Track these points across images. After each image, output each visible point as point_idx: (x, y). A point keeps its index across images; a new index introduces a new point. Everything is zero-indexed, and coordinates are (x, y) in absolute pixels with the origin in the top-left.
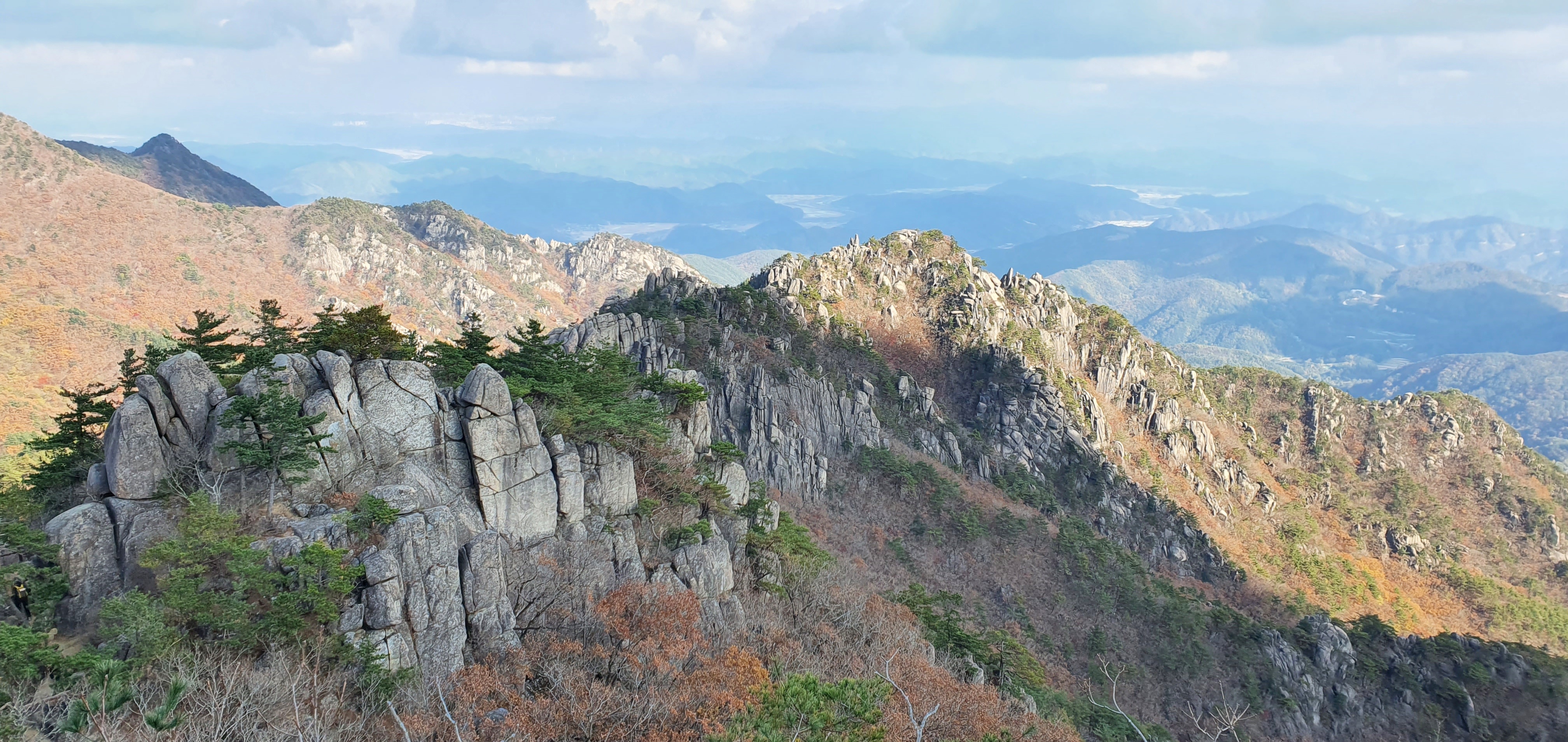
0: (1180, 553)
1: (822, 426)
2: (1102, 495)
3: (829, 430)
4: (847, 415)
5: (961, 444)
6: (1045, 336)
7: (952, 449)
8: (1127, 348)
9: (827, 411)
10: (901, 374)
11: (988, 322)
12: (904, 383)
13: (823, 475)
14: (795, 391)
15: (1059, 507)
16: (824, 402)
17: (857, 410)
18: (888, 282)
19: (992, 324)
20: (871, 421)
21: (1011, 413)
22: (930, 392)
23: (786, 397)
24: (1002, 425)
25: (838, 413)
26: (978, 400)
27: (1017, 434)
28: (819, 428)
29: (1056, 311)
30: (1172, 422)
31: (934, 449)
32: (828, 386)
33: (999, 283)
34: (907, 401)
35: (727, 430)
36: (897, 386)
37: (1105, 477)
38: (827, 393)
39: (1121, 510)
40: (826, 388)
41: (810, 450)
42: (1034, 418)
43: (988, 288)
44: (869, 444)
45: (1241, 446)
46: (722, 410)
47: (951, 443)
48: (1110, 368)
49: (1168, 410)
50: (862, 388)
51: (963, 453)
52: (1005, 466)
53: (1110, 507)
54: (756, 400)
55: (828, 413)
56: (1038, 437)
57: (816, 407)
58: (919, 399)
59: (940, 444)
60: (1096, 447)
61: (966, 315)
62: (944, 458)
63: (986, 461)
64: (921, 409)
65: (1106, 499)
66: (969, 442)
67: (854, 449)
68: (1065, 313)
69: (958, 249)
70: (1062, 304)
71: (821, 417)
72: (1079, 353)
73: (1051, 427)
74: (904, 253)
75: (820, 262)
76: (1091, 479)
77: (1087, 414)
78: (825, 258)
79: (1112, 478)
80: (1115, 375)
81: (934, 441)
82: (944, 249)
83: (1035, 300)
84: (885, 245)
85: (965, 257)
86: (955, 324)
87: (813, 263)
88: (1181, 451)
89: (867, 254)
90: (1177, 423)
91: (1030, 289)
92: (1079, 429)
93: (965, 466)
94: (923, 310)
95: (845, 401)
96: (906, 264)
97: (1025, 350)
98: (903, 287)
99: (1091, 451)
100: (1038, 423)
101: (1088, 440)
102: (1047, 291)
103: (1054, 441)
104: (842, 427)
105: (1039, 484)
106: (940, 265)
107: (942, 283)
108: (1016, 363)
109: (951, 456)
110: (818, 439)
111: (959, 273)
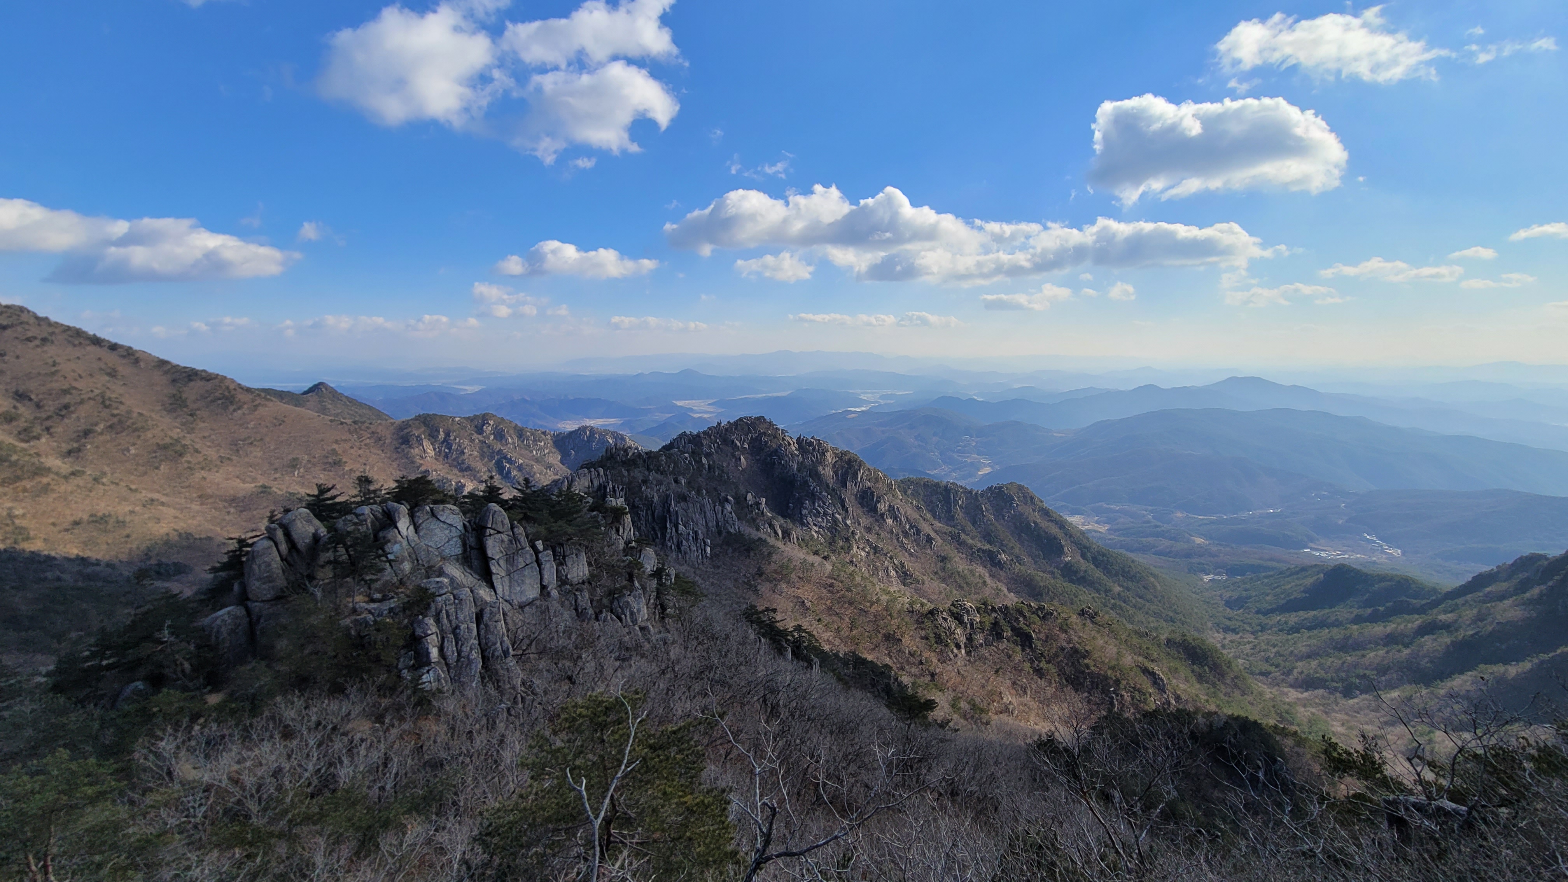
0: (893, 573)
1: (706, 522)
2: (853, 547)
3: (710, 524)
4: (720, 516)
5: (781, 526)
6: (820, 468)
7: (776, 529)
8: (860, 472)
9: (708, 514)
10: (747, 492)
11: (790, 462)
12: (749, 496)
13: (708, 549)
14: (691, 505)
15: (831, 555)
16: (706, 509)
17: (725, 512)
18: (738, 444)
19: (793, 463)
20: (732, 517)
21: (806, 508)
22: (764, 500)
23: (685, 507)
24: (801, 514)
25: (714, 515)
26: (789, 503)
27: (809, 519)
28: (704, 524)
29: (825, 455)
30: (885, 506)
31: (767, 530)
32: (708, 500)
33: (795, 441)
34: (751, 506)
35: (654, 529)
36: (746, 499)
37: (854, 537)
38: (708, 504)
39: (863, 554)
40: (707, 502)
41: (701, 536)
42: (817, 510)
43: (790, 444)
44: (732, 531)
45: (918, 517)
46: (650, 518)
47: (775, 526)
48: (853, 482)
49: (882, 501)
50: (727, 500)
51: (782, 532)
52: (804, 536)
53: (857, 552)
54: (669, 511)
56: (820, 520)
57: (703, 512)
58: (758, 504)
59: (770, 527)
60: (849, 522)
61: (779, 459)
62: (772, 534)
63: (794, 534)
64: (759, 509)
65: (855, 549)
66: (785, 525)
67: (724, 534)
68: (829, 456)
69: (774, 425)
70: (827, 451)
71: (705, 517)
72: (837, 475)
73: (826, 514)
74: (746, 428)
75: (702, 435)
76: (847, 539)
77: (843, 506)
78: (704, 433)
79: (857, 537)
80: (855, 485)
81: (767, 526)
82: (765, 426)
83: (814, 449)
84: (736, 424)
85: (777, 429)
86: (774, 463)
87: (698, 435)
88: (890, 521)
89: (726, 430)
90: (887, 508)
91: (811, 444)
92: (839, 514)
93: (783, 538)
94: (758, 457)
95: (718, 508)
96: (748, 434)
97: (810, 476)
98: (746, 446)
99: (846, 524)
100: (819, 513)
101: (844, 519)
102: (820, 444)
103: (828, 521)
104: (717, 522)
105: (822, 544)
106: (765, 434)
107: (766, 442)
108: (806, 482)
109: (776, 533)
110: (705, 530)
111: (775, 437)
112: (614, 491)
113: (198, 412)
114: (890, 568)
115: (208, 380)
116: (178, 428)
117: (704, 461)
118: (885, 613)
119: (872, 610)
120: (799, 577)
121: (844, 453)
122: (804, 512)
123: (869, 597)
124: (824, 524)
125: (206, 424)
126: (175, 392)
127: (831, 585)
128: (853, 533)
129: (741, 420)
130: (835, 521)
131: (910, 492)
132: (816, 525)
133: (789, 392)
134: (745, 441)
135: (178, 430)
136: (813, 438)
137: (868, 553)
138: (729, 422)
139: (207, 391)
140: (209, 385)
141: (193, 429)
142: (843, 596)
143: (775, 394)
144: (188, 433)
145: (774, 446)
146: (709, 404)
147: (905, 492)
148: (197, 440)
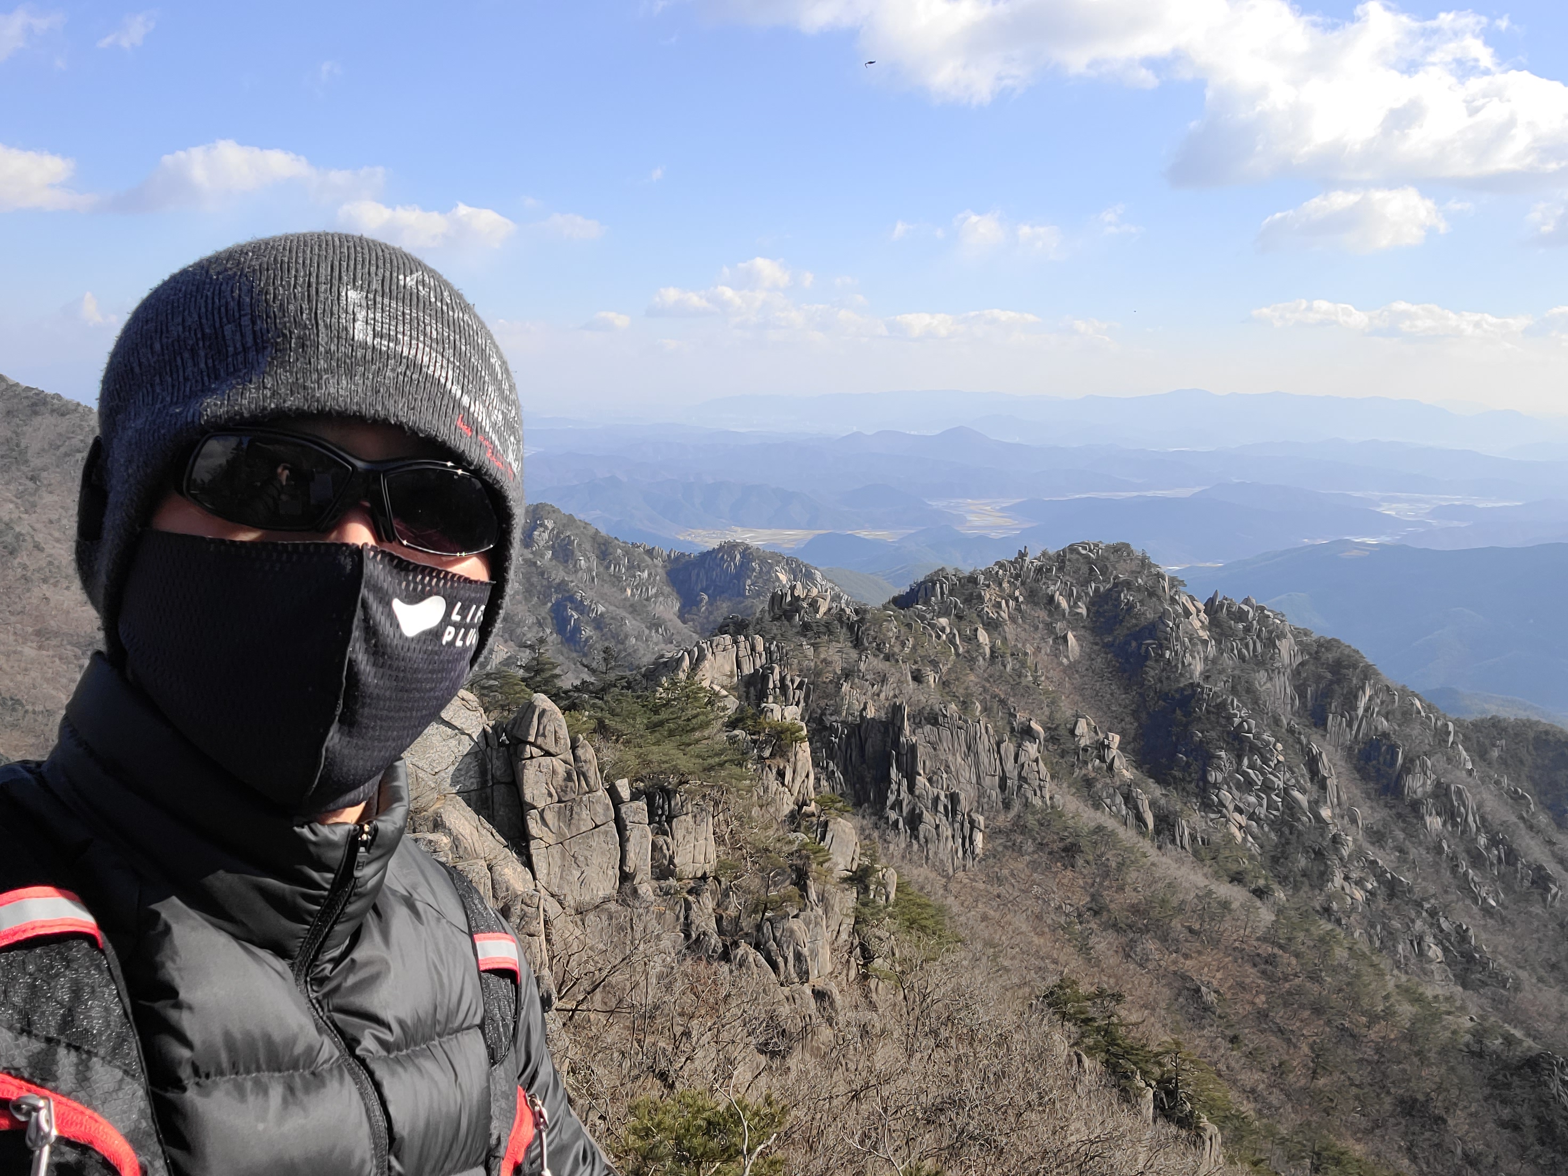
0: (1435, 952)
1: (978, 777)
2: (1333, 874)
3: (987, 781)
4: (1010, 765)
5: (1153, 804)
6: (1261, 676)
7: (1142, 810)
8: (1364, 693)
9: (984, 758)
10: (1077, 716)
11: (1187, 655)
12: (1082, 727)
13: (979, 837)
14: (946, 733)
15: (1275, 886)
16: (980, 747)
17: (1022, 759)
18: (1064, 604)
19: (1193, 657)
20: (1038, 772)
21: (1218, 768)
22: (1115, 740)
23: (933, 739)
24: (1206, 781)
25: (998, 761)
26: (1177, 751)
27: (1224, 793)
28: (974, 780)
29: (1275, 646)
30: (1424, 784)
31: (1119, 811)
32: (986, 728)
33: (1202, 607)
34: (1085, 750)
35: (861, 779)
36: (1072, 732)
37: (1337, 851)
38: (985, 736)
39: (1359, 895)
40: (983, 731)
41: (964, 806)
42: (1244, 774)
43: (1187, 613)
44: (1037, 802)
45: (1513, 819)
46: (854, 753)
47: (1140, 803)
48: (1342, 716)
49: (1418, 769)
50: (1030, 732)
51: (1156, 817)
52: (1208, 834)
53: (1343, 889)
54: (897, 742)
55: (986, 761)
56: (1252, 799)
57: (972, 755)
58: (1102, 747)
59: (1126, 804)
60: (1326, 813)
61: (1161, 646)
62: (1131, 820)
63: (1184, 828)
64: (1102, 760)
65: (1338, 880)
66: (1163, 802)
67: (1017, 807)
68: (1286, 647)
69: (1150, 565)
70: (1282, 636)
71: (977, 764)
72: (1303, 696)
73: (1267, 788)
74: (1085, 569)
75: (981, 578)
76: (1319, 855)
77: (1314, 772)
78: (988, 573)
79: (1345, 852)
80: (1350, 725)
81: (1119, 799)
82: (1134, 566)
83: (1247, 630)
84: (1061, 559)
85: (1160, 576)
86: (1147, 657)
87: (972, 580)
88: (1434, 822)
89: (1039, 570)
90: (1429, 787)
91: (1241, 616)
92: (1303, 791)
93: (1158, 831)
94: (1108, 639)
95: (1008, 747)
96: (1086, 583)
97: (1234, 691)
98: (1083, 610)
99: (1318, 818)
100: (1250, 783)
101: (1315, 805)
102: (1263, 619)
103: (1271, 805)
104: (1003, 780)
105: (1252, 858)
106: (1128, 585)
107: (1130, 606)
108: (1222, 706)
109: (1139, 818)
110: (973, 793)
111: (1152, 594)
112: (783, 687)
113: (44, 474)
114: (1429, 940)
115: (63, 415)
116: (12, 502)
117: (983, 636)
118: (1405, 1047)
119: (1372, 1035)
120: (1191, 930)
121: (1327, 645)
122: (1214, 776)
123: (1365, 1002)
124: (1262, 812)
125: (55, 498)
126: (9, 434)
127: (1270, 960)
128: (1335, 840)
129: (1072, 549)
130: (1291, 806)
131: (1495, 753)
132: (1241, 812)
133: (1197, 490)
134: (1079, 598)
135: (11, 506)
136: (1247, 601)
137: (1372, 893)
138: (1044, 554)
139: (60, 435)
140: (64, 424)
141: (34, 505)
142: (1299, 991)
143: (1159, 493)
144: (26, 512)
145: (1150, 615)
146: (1003, 510)
147: (1481, 754)
148: (37, 526)
